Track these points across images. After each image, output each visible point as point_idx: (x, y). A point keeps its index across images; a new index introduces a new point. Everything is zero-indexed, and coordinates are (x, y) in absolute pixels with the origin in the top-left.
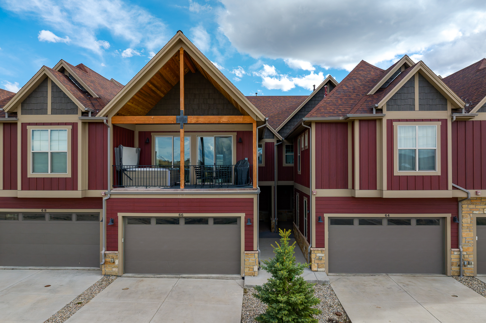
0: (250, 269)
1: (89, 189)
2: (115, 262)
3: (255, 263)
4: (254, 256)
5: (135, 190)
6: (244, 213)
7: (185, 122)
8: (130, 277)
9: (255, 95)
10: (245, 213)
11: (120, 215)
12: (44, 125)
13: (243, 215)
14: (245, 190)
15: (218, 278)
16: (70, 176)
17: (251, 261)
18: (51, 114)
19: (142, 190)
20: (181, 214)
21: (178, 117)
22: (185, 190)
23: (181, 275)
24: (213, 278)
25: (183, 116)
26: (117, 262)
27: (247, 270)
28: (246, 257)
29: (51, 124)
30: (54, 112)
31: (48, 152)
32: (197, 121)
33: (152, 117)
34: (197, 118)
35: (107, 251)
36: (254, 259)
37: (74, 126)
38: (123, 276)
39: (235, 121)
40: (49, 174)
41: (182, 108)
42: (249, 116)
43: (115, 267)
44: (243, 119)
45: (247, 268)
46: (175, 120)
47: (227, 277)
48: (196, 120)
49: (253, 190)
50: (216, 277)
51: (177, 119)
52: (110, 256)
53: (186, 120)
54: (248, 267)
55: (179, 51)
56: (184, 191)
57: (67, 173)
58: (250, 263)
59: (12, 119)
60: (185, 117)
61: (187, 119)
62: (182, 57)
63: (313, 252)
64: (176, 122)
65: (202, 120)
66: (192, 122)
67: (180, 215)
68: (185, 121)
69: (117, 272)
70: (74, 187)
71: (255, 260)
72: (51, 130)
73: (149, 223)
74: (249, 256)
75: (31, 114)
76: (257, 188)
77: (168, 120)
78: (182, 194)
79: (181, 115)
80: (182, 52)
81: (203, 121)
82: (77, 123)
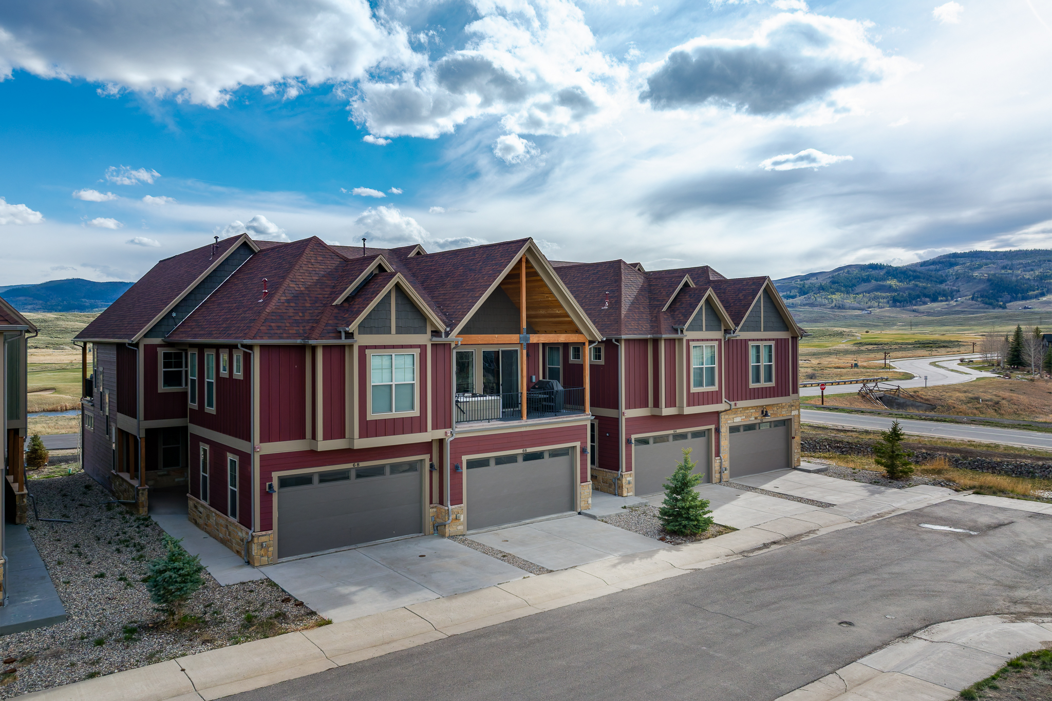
1: (433, 429)
2: (459, 518)
4: (589, 488)
5: (480, 426)
7: (528, 342)
10: (580, 442)
11: (465, 458)
12: (385, 348)
13: (578, 444)
15: (558, 518)
17: (586, 494)
18: (396, 334)
19: (485, 425)
20: (525, 449)
21: (521, 336)
23: (523, 522)
24: (553, 519)
26: (461, 518)
27: (583, 504)
28: (581, 490)
29: (394, 347)
30: (399, 331)
32: (538, 340)
33: (496, 336)
34: (539, 337)
37: (423, 348)
38: (469, 534)
39: (571, 340)
40: (394, 414)
41: (524, 325)
43: (460, 525)
45: (582, 501)
47: (565, 515)
49: (582, 415)
50: (556, 517)
51: (520, 338)
52: (456, 511)
54: (584, 500)
55: (521, 258)
56: (526, 423)
58: (584, 496)
59: (349, 341)
60: (528, 335)
61: (529, 339)
62: (524, 265)
64: (519, 342)
65: (542, 340)
66: (534, 341)
67: (523, 451)
69: (462, 530)
70: (423, 429)
71: (589, 492)
73: (488, 465)
74: (584, 489)
75: (371, 333)
77: (512, 339)
78: (525, 426)
79: (523, 334)
80: (524, 260)
82: (426, 346)
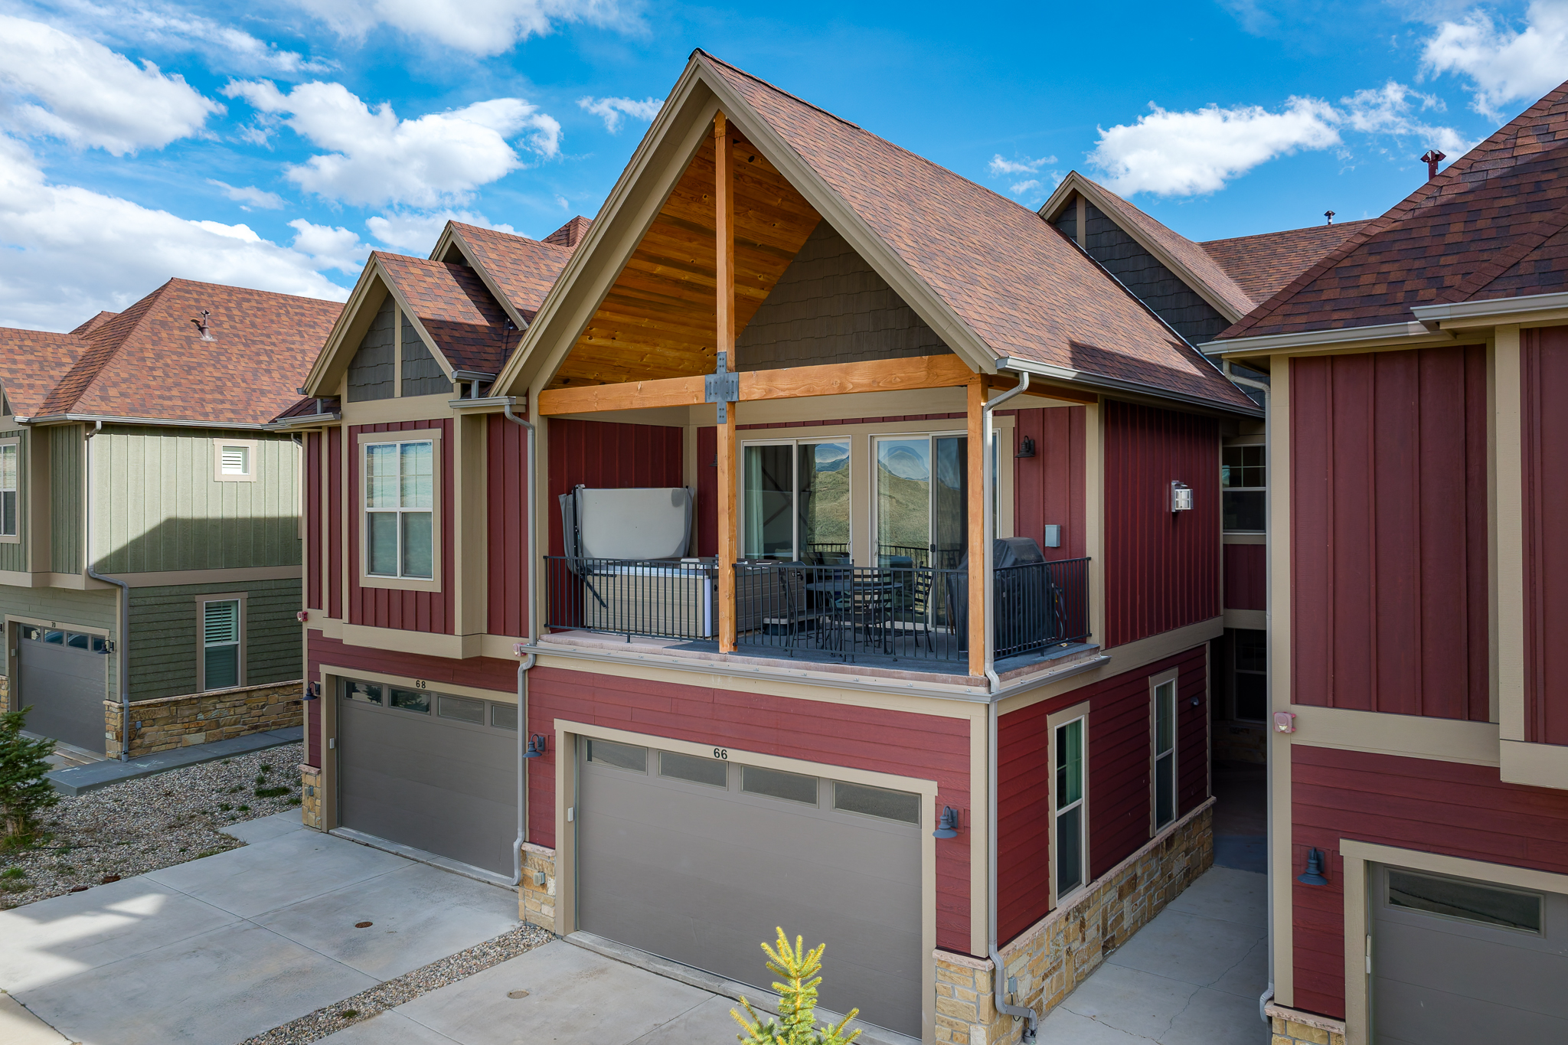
0: (958, 1035)
1: (490, 632)
2: (548, 885)
3: (978, 1012)
4: (973, 978)
6: (935, 781)
7: (732, 398)
8: (586, 947)
9: (1323, 222)
10: (935, 784)
11: (560, 727)
12: (390, 430)
13: (927, 790)
14: (934, 680)
16: (437, 588)
17: (959, 999)
18: (402, 396)
20: (721, 749)
21: (711, 378)
22: (730, 661)
25: (726, 375)
26: (551, 884)
28: (940, 977)
29: (402, 426)
30: (406, 388)
31: (396, 513)
32: (770, 391)
34: (770, 379)
35: (530, 842)
36: (971, 994)
37: (446, 425)
38: (570, 938)
39: (898, 379)
40: (399, 581)
41: (724, 342)
42: (951, 355)
43: (546, 901)
44: (930, 368)
45: (943, 1024)
46: (702, 391)
48: (764, 387)
49: (968, 683)
51: (707, 387)
52: (536, 860)
53: (733, 389)
54: (950, 1024)
55: (712, 126)
56: (728, 663)
57: (432, 580)
58: (953, 1005)
60: (733, 376)
61: (738, 386)
62: (721, 147)
63: (1276, 1026)
64: (706, 401)
65: (786, 387)
66: (753, 394)
67: (717, 755)
68: (730, 393)
69: (552, 920)
71: (975, 1000)
72: (403, 446)
74: (952, 975)
76: (986, 676)
77: (683, 393)
78: (724, 673)
79: (718, 372)
80: (720, 130)
81: (788, 389)
82: (452, 421)
